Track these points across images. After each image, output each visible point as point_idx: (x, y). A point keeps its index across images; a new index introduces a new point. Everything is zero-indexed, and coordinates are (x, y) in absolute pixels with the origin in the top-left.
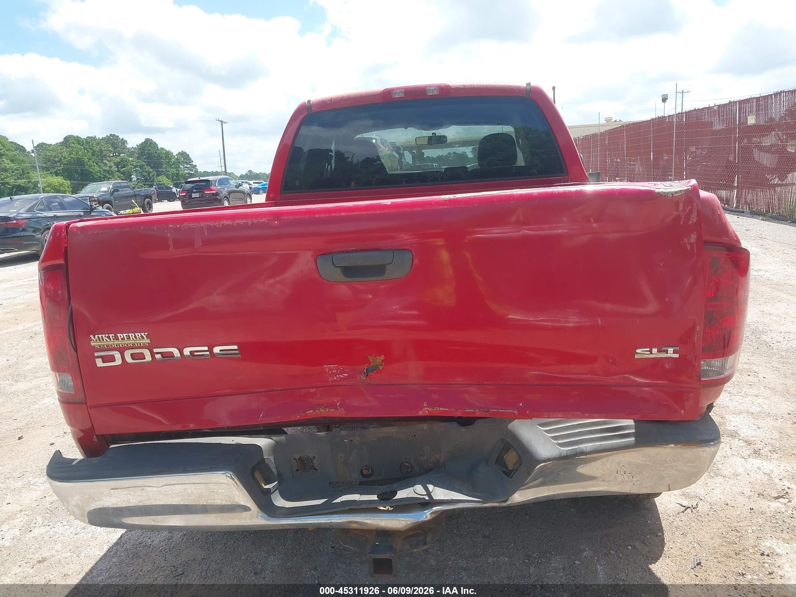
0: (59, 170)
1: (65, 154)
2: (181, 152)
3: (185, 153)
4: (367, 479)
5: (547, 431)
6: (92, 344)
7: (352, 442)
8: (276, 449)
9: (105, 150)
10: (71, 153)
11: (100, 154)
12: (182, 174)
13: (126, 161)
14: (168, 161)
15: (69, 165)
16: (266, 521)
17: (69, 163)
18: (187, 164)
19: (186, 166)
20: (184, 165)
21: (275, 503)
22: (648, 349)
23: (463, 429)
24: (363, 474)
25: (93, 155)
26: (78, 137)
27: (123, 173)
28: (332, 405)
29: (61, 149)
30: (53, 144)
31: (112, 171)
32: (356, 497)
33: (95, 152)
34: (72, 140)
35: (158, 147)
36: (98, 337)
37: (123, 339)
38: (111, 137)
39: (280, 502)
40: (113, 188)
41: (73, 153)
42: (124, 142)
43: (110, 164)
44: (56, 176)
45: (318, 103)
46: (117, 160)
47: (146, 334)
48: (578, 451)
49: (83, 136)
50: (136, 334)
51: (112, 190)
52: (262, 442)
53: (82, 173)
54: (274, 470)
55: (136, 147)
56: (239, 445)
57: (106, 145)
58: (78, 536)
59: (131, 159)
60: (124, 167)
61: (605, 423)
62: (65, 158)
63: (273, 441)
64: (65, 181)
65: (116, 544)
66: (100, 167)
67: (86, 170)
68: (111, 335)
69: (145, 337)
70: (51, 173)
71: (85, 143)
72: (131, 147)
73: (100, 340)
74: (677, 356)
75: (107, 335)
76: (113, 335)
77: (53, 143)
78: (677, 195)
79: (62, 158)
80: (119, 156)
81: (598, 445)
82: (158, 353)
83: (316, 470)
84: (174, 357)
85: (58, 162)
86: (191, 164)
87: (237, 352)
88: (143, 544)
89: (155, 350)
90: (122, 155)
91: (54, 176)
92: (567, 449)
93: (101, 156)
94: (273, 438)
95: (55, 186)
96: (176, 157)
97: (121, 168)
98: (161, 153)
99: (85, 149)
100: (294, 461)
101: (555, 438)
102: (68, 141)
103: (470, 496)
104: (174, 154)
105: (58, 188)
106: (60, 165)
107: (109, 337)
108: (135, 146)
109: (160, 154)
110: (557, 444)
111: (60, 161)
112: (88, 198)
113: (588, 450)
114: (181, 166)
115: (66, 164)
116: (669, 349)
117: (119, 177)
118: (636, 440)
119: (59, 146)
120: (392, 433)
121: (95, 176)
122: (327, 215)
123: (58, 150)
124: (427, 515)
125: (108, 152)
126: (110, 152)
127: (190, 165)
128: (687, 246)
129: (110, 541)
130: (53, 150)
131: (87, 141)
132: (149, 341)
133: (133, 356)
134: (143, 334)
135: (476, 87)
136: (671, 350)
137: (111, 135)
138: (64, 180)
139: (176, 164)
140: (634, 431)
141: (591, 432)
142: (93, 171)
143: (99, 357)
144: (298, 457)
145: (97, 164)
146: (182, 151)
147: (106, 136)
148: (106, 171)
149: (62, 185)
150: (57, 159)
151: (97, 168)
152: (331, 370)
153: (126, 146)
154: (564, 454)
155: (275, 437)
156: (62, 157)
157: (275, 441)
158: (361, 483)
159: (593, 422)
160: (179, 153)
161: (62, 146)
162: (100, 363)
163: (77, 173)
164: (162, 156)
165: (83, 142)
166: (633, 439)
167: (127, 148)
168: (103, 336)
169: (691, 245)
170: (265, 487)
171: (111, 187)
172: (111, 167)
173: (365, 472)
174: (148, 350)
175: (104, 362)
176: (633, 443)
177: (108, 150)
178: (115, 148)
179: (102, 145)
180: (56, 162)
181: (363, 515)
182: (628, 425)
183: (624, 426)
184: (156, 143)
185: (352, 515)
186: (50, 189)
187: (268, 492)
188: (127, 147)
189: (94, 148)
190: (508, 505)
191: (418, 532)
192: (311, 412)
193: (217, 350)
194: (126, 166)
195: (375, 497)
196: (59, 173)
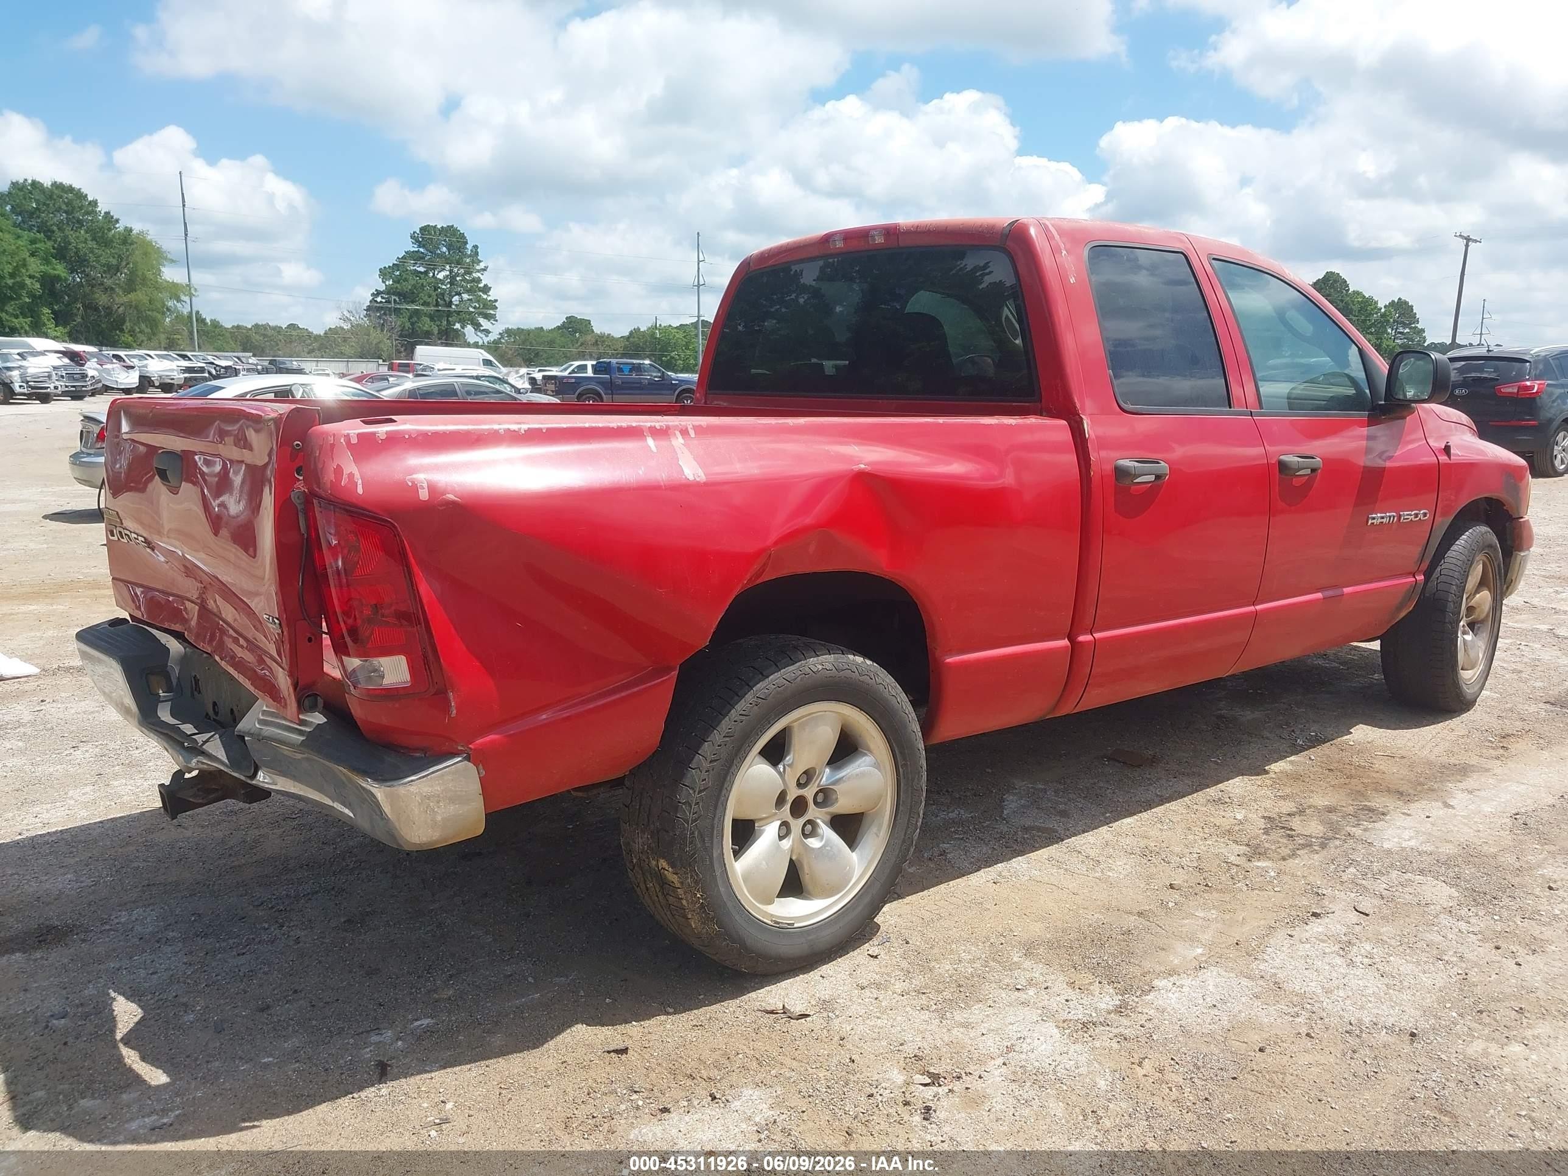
2: (1396, 301)
3: (1406, 303)
4: (216, 717)
8: (183, 660)
12: (1387, 346)
14: (1363, 318)
18: (1405, 326)
19: (1401, 330)
20: (1396, 329)
21: (159, 715)
35: (1349, 290)
54: (174, 682)
63: (183, 649)
82: (126, 534)
86: (1413, 326)
94: (185, 647)
96: (1383, 310)
98: (1353, 302)
104: (1381, 305)
109: (1349, 305)
114: (1389, 330)
127: (1410, 328)
132: (119, 520)
133: (119, 533)
136: (276, 622)
139: (1379, 325)
143: (109, 530)
146: (1400, 299)
157: (185, 651)
160: (1392, 303)
164: (1353, 307)
170: (161, 694)
174: (123, 531)
175: (111, 535)
184: (1346, 282)
187: (159, 699)
193: (140, 539)
195: (192, 732)
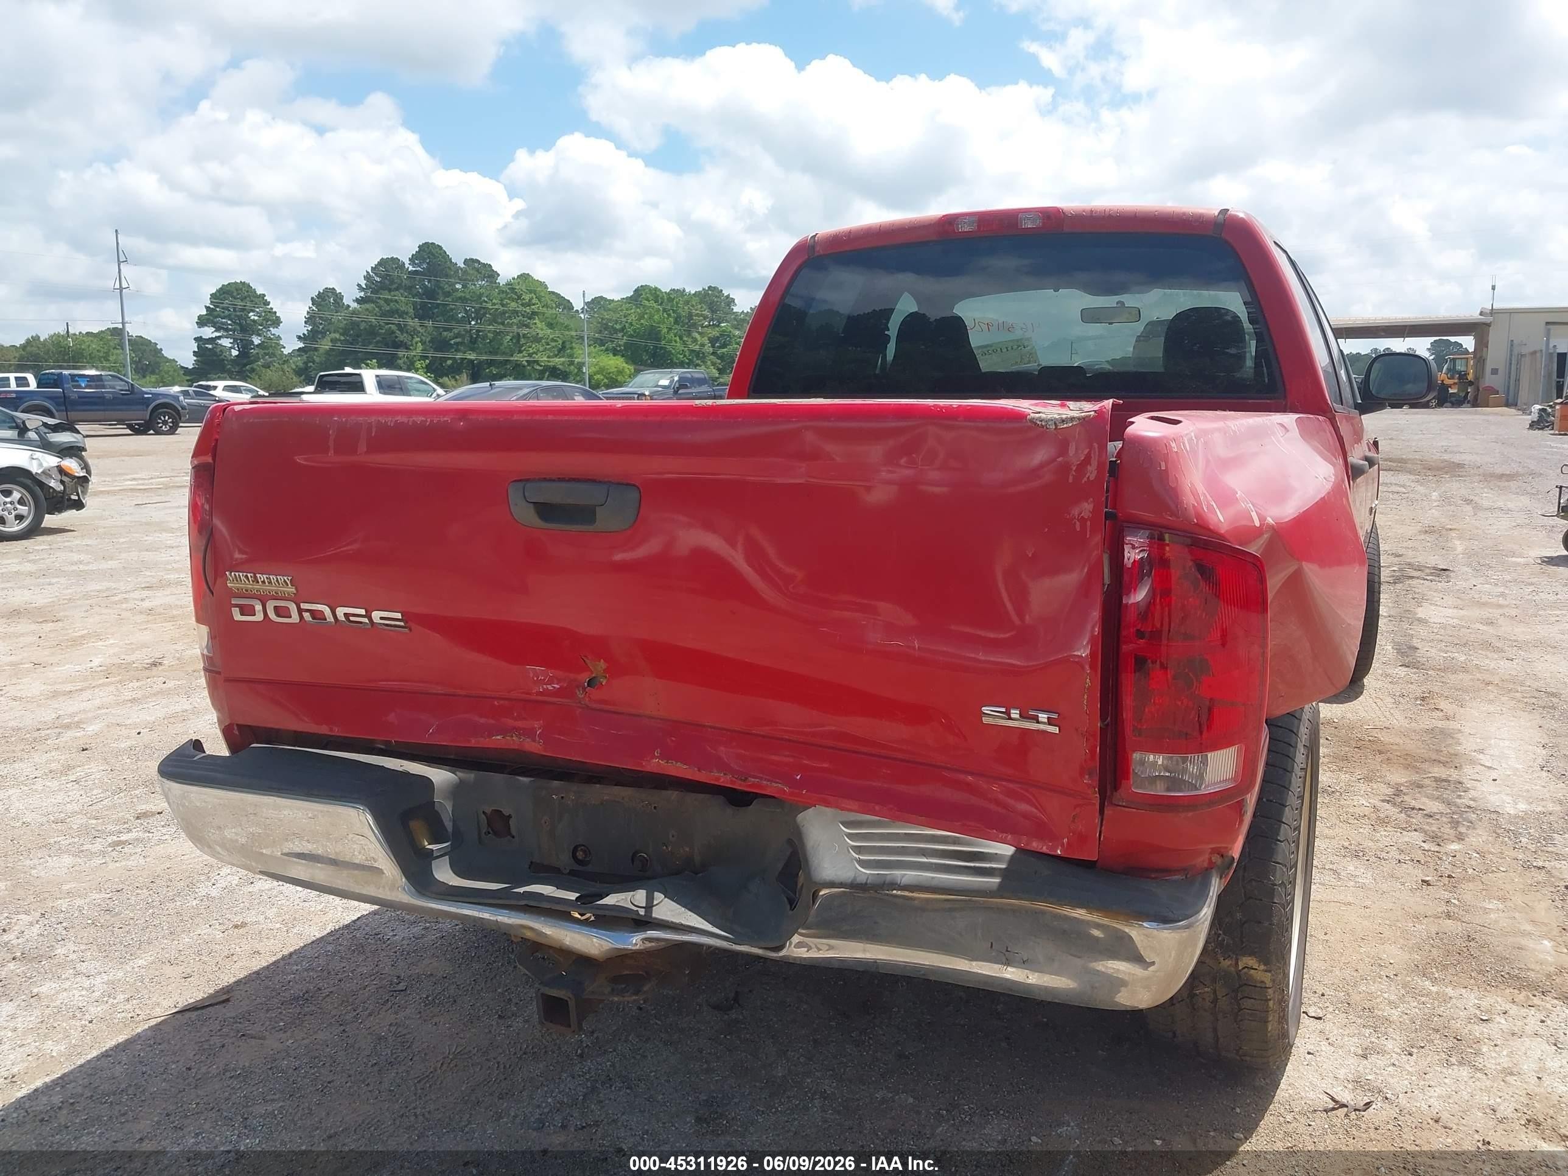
0: (620, 346)
1: (633, 318)
4: (580, 868)
5: (851, 836)
6: (229, 585)
7: (564, 801)
8: (457, 791)
9: (697, 315)
10: (641, 317)
11: (687, 321)
13: (729, 336)
15: (636, 337)
16: (411, 899)
17: (637, 334)
21: (436, 877)
22: (1003, 710)
23: (730, 810)
24: (576, 857)
25: (676, 322)
26: (656, 289)
27: (721, 357)
28: (529, 733)
29: (627, 310)
30: (616, 299)
31: (703, 353)
32: (547, 890)
33: (680, 318)
34: (646, 294)
36: (235, 575)
37: (264, 582)
38: (710, 292)
39: (444, 874)
40: (678, 381)
41: (646, 316)
42: (730, 301)
43: (701, 340)
44: (615, 355)
45: (827, 238)
46: (715, 333)
47: (290, 578)
48: (888, 879)
49: (665, 289)
50: (278, 577)
51: (677, 385)
52: (439, 776)
53: (655, 353)
54: (449, 825)
55: (749, 311)
56: (406, 774)
57: (700, 306)
58: (306, 904)
59: (737, 333)
60: (724, 346)
61: (955, 842)
62: (631, 324)
63: (456, 777)
64: (626, 365)
65: (347, 926)
66: (685, 344)
67: (661, 348)
68: (249, 575)
69: (289, 582)
70: (607, 350)
71: (666, 300)
72: (741, 311)
73: (237, 581)
74: (1055, 730)
75: (245, 574)
76: (252, 575)
77: (616, 297)
78: (1065, 426)
79: (627, 325)
80: (718, 326)
81: (926, 876)
82: (307, 611)
83: (513, 837)
84: (326, 620)
85: (620, 332)
87: (402, 624)
88: (379, 936)
89: (304, 606)
90: (722, 325)
91: (611, 355)
92: (868, 872)
93: (687, 324)
94: (457, 773)
95: (610, 373)
97: (720, 347)
99: (664, 310)
100: (483, 816)
101: (859, 850)
102: (643, 295)
103: (714, 925)
105: (614, 377)
106: (623, 336)
107: (247, 577)
108: (747, 310)
110: (856, 860)
111: (623, 329)
112: (636, 396)
113: (905, 881)
115: (631, 336)
116: (1040, 715)
117: (714, 364)
118: (1001, 884)
119: (626, 303)
120: (623, 798)
121: (675, 360)
122: (529, 418)
123: (622, 310)
124: (635, 941)
125: (701, 318)
126: (705, 318)
128: (1075, 523)
129: (341, 921)
130: (615, 311)
131: (670, 298)
132: (293, 590)
133: (277, 609)
134: (285, 578)
135: (1114, 215)
136: (1043, 717)
137: (710, 287)
138: (627, 363)
140: (1004, 866)
141: (923, 852)
142: (673, 351)
143: (236, 606)
144: (488, 810)
145: (681, 338)
147: (701, 289)
148: (693, 351)
149: (621, 373)
150: (618, 327)
151: (679, 346)
152: (536, 674)
153: (733, 309)
154: (861, 879)
155: (460, 772)
156: (627, 322)
157: (459, 778)
158: (572, 873)
159: (933, 836)
161: (630, 303)
162: (238, 616)
163: (647, 351)
165: (662, 298)
166: (997, 880)
167: (734, 313)
168: (241, 574)
169: (1083, 520)
170: (430, 847)
171: (676, 378)
172: (703, 345)
173: (580, 855)
174: (295, 606)
175: (242, 614)
176: (995, 887)
177: (702, 315)
178: (713, 311)
179: (693, 306)
180: (616, 331)
181: (543, 919)
182: (996, 854)
183: (988, 853)
185: (527, 916)
186: (602, 377)
187: (430, 856)
188: (734, 311)
189: (680, 310)
190: (781, 957)
191: (641, 973)
192: (499, 737)
193: (376, 615)
194: (729, 345)
195: (573, 896)
196: (619, 351)
